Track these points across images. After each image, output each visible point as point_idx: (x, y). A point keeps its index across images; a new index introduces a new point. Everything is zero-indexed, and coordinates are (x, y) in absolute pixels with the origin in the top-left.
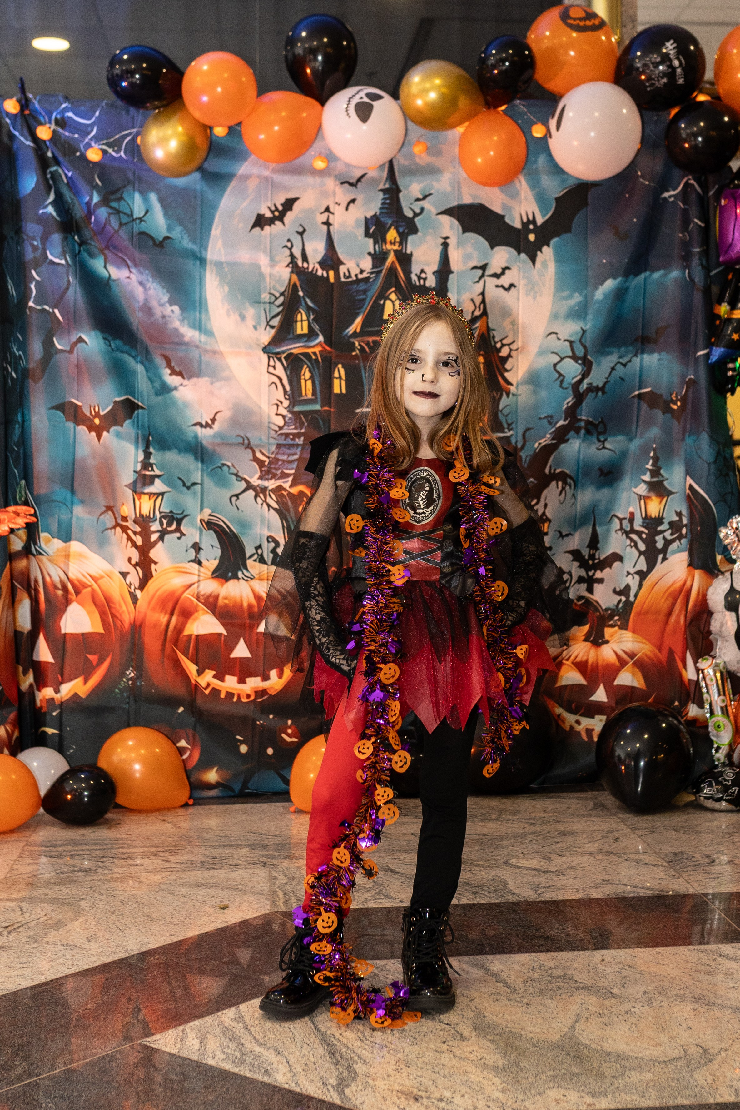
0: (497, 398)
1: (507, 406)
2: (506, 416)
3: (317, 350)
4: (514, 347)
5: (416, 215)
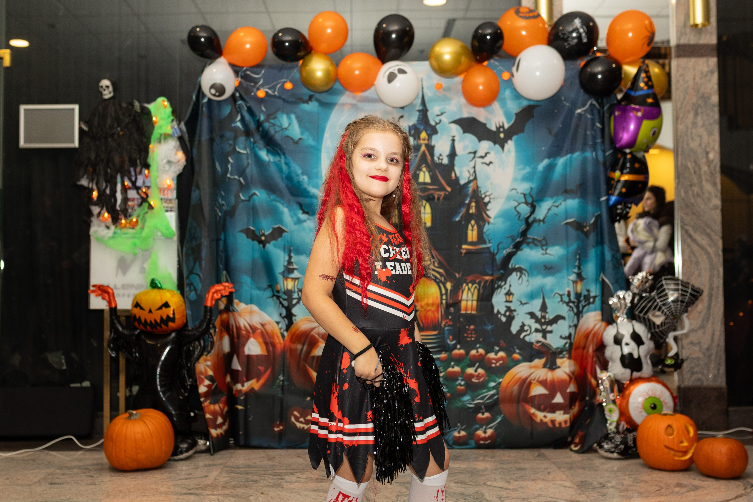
0: (482, 225)
1: (488, 230)
2: (488, 235)
4: (492, 197)
5: (437, 124)
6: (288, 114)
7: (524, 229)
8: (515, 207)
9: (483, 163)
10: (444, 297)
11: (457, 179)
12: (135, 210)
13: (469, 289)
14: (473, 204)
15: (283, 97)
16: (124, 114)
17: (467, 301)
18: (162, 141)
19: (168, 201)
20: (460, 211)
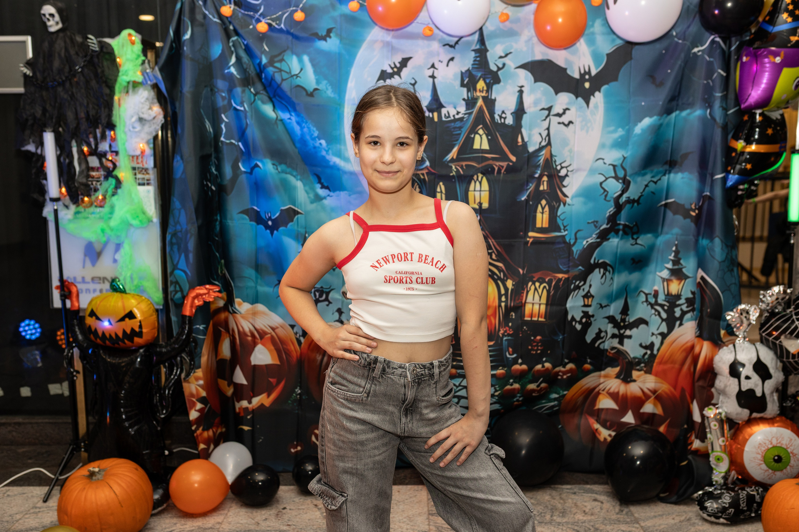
0: (556, 206)
1: (564, 213)
2: (563, 220)
3: (424, 172)
4: (570, 169)
5: (499, 69)
6: (299, 56)
7: (611, 213)
8: (601, 184)
9: (559, 123)
10: (503, 299)
11: (525, 145)
12: (101, 184)
13: (536, 289)
14: (545, 178)
15: (292, 31)
16: (77, 54)
17: (533, 304)
18: (130, 91)
19: (144, 171)
20: (528, 187)
